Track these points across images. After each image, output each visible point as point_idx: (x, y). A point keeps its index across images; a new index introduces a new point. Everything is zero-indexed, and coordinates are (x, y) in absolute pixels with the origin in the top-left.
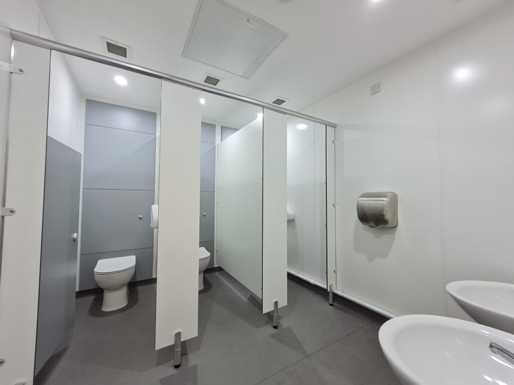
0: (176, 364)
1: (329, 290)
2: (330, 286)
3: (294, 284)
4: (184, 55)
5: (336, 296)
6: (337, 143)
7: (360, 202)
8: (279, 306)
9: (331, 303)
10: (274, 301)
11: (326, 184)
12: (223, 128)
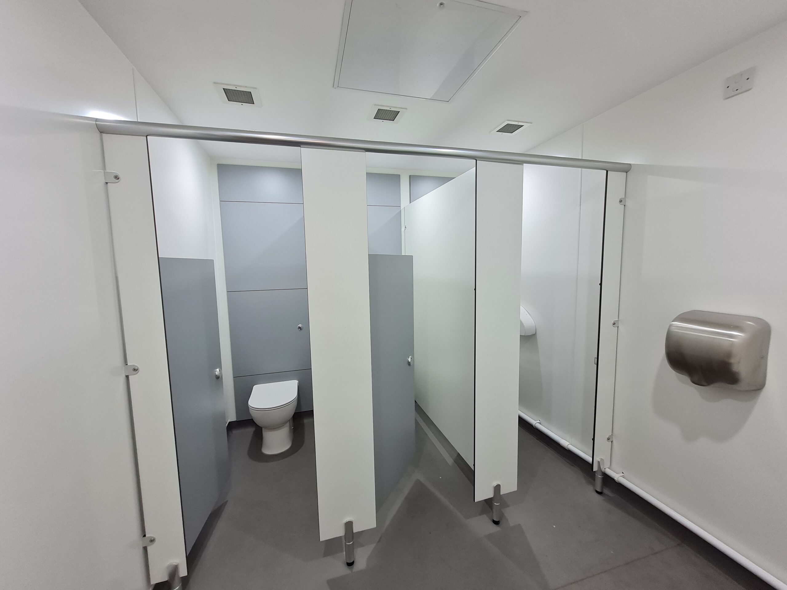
0: (349, 562)
1: (595, 468)
2: (599, 462)
3: (532, 440)
4: (336, 85)
5: (608, 480)
6: (629, 203)
7: (673, 329)
8: (503, 492)
9: (599, 490)
10: (495, 484)
11: (601, 284)
12: (412, 178)
